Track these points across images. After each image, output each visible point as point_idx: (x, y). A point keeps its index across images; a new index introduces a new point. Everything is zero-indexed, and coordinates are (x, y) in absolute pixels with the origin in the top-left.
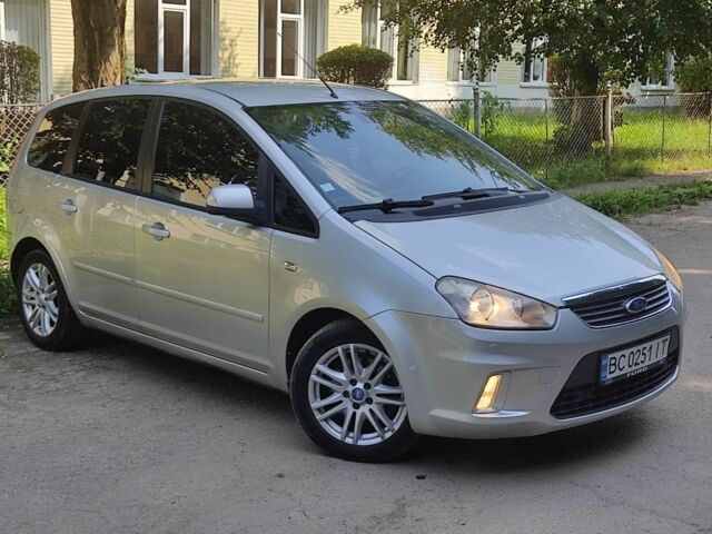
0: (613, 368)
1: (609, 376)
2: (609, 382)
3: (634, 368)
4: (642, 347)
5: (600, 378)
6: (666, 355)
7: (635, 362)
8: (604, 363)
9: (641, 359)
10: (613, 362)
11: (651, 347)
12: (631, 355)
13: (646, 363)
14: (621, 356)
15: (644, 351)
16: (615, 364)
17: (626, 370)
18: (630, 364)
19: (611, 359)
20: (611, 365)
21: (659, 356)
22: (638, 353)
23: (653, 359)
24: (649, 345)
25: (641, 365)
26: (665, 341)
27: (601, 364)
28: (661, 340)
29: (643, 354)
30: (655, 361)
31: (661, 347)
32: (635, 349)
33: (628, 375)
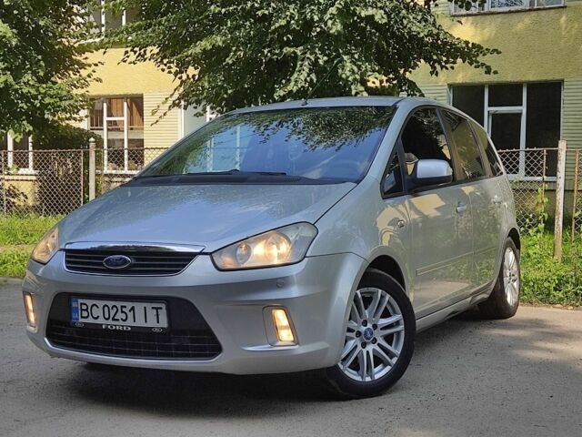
0: (85, 314)
1: (81, 319)
2: (79, 325)
3: (110, 322)
4: (119, 304)
5: (71, 318)
6: (166, 326)
7: (112, 316)
8: (74, 305)
9: (120, 316)
10: (84, 307)
11: (133, 309)
12: (106, 308)
13: (130, 322)
14: (94, 307)
15: (124, 310)
16: (87, 310)
17: (101, 321)
18: (107, 317)
19: (81, 304)
20: (82, 310)
21: (152, 323)
22: (115, 309)
23: (140, 323)
24: (129, 305)
25: (121, 323)
26: (157, 309)
27: (71, 305)
28: (149, 306)
29: (122, 312)
30: (146, 325)
31: (152, 314)
32: (110, 304)
33: (104, 327)
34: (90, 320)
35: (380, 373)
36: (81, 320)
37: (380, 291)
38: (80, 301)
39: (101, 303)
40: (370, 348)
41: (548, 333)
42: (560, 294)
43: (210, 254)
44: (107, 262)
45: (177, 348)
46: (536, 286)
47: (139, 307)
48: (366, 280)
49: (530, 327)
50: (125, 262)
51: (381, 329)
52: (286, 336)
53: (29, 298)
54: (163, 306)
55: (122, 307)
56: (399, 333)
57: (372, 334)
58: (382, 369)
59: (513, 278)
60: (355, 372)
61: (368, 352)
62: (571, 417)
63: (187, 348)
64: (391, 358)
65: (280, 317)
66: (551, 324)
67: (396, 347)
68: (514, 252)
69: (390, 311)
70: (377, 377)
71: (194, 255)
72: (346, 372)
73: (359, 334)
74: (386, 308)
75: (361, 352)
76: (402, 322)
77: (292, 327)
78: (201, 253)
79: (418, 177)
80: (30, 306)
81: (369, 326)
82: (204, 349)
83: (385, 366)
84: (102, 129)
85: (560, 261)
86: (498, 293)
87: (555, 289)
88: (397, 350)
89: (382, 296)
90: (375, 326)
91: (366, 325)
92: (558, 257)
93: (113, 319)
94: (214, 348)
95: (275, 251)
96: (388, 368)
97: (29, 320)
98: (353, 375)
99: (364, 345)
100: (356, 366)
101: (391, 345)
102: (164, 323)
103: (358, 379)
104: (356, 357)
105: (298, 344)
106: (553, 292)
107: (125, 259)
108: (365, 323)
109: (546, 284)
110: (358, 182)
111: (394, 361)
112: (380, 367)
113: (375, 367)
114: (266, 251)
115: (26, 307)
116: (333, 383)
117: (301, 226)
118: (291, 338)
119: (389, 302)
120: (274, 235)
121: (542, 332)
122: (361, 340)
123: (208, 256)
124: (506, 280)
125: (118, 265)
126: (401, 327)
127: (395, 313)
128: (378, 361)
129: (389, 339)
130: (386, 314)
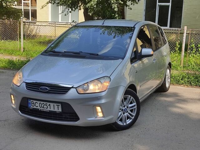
0: (33, 105)
4: (45, 103)
5: (28, 106)
6: (61, 111)
7: (42, 106)
8: (29, 102)
9: (45, 107)
10: (33, 103)
11: (50, 105)
12: (40, 104)
13: (49, 109)
14: (36, 103)
15: (47, 105)
16: (34, 104)
17: (39, 108)
18: (41, 107)
19: (32, 102)
20: (32, 104)
21: (56, 110)
22: (43, 104)
23: (52, 109)
24: (48, 104)
25: (45, 109)
26: (58, 105)
27: (28, 102)
28: (55, 104)
29: (46, 105)
30: (54, 110)
31: (56, 107)
32: (42, 103)
33: (40, 110)
34: (35, 107)
35: (129, 122)
36: (32, 107)
37: (130, 96)
38: (31, 101)
39: (39, 102)
40: (126, 114)
41: (180, 99)
42: (183, 81)
43: (76, 88)
44: (41, 89)
45: (64, 118)
46: (175, 78)
47: (52, 104)
48: (127, 93)
49: (174, 97)
50: (47, 89)
51: (130, 108)
52: (100, 115)
53: (12, 96)
54: (60, 105)
55: (46, 104)
56: (135, 109)
57: (126, 110)
58: (129, 121)
59: (168, 78)
60: (121, 122)
61: (125, 116)
62: (190, 139)
63: (68, 118)
64: (132, 117)
65: (99, 109)
66: (180, 95)
67: (134, 113)
68: (169, 70)
69: (132, 102)
70: (128, 123)
71: (70, 88)
72: (118, 123)
73: (122, 110)
74: (131, 101)
75: (123, 115)
76: (136, 105)
77: (102, 112)
78: (72, 87)
79: (142, 54)
80: (13, 98)
81: (126, 107)
82: (74, 118)
83: (130, 119)
84: (22, 5)
85: (182, 67)
86: (164, 84)
87: (181, 80)
88: (134, 114)
89: (130, 97)
90: (127, 107)
91: (125, 107)
92: (182, 65)
93: (43, 108)
94: (77, 118)
95: (97, 87)
96: (131, 120)
97: (12, 103)
98: (120, 123)
99: (124, 113)
100: (121, 120)
101: (132, 112)
102: (60, 110)
103: (122, 124)
104: (122, 117)
105: (104, 117)
106: (180, 80)
107: (47, 88)
108: (124, 107)
109: (178, 78)
110: (123, 59)
111: (133, 118)
112: (129, 120)
113: (127, 119)
114: (94, 87)
115: (11, 99)
116: (114, 126)
117: (105, 78)
118: (102, 115)
119: (132, 99)
120: (96, 81)
121: (178, 99)
122: (123, 112)
123: (75, 89)
124: (166, 79)
125: (44, 90)
126: (136, 107)
127: (134, 102)
128: (128, 118)
129: (132, 111)
130: (131, 103)
